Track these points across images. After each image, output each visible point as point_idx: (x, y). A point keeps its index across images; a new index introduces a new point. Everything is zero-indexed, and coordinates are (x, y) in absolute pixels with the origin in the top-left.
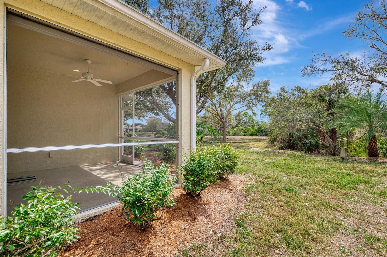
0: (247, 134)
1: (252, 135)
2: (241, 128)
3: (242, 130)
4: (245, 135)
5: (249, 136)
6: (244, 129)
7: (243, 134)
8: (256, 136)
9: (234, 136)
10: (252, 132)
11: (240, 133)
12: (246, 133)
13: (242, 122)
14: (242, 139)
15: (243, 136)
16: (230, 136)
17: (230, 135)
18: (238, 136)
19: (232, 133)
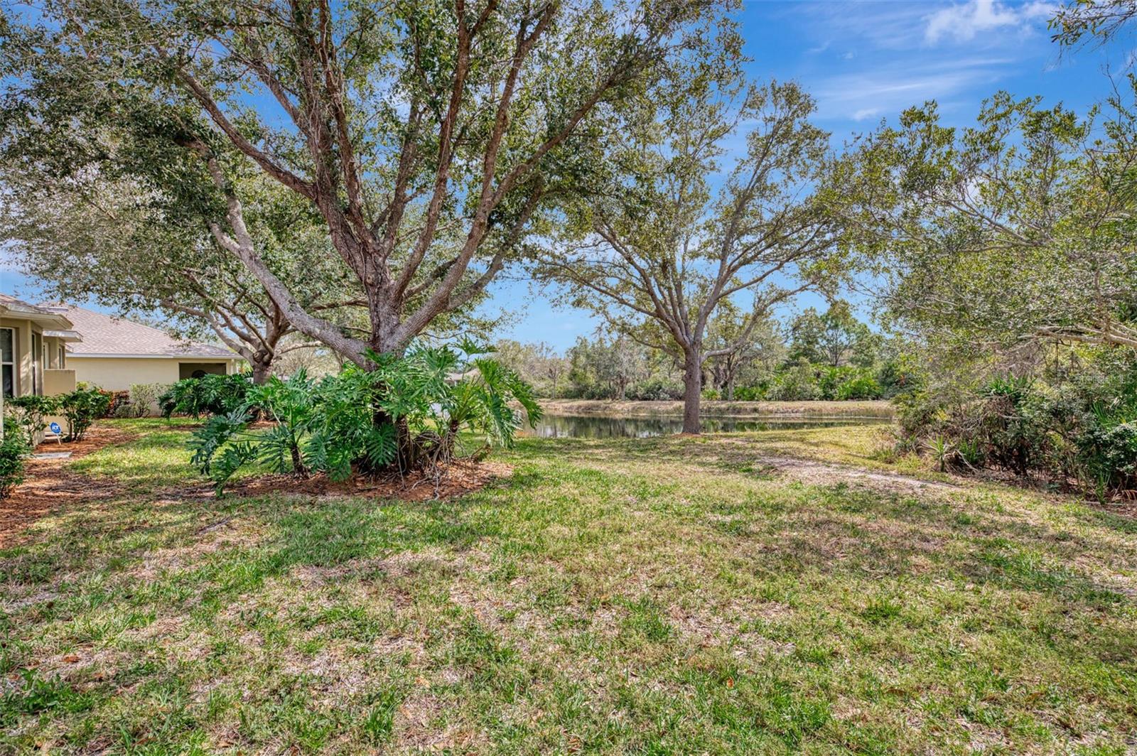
0: (836, 392)
1: (856, 395)
2: (812, 369)
3: (818, 375)
4: (827, 397)
5: (846, 399)
6: (826, 371)
7: (819, 390)
8: (874, 399)
9: (785, 398)
10: (859, 383)
11: (809, 389)
12: (832, 386)
13: (823, 348)
14: (814, 410)
15: (821, 399)
16: (770, 399)
17: (768, 396)
18: (799, 399)
19: (776, 389)
